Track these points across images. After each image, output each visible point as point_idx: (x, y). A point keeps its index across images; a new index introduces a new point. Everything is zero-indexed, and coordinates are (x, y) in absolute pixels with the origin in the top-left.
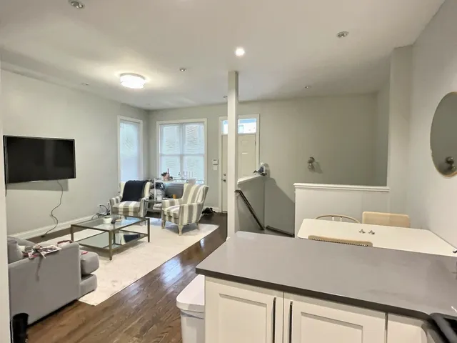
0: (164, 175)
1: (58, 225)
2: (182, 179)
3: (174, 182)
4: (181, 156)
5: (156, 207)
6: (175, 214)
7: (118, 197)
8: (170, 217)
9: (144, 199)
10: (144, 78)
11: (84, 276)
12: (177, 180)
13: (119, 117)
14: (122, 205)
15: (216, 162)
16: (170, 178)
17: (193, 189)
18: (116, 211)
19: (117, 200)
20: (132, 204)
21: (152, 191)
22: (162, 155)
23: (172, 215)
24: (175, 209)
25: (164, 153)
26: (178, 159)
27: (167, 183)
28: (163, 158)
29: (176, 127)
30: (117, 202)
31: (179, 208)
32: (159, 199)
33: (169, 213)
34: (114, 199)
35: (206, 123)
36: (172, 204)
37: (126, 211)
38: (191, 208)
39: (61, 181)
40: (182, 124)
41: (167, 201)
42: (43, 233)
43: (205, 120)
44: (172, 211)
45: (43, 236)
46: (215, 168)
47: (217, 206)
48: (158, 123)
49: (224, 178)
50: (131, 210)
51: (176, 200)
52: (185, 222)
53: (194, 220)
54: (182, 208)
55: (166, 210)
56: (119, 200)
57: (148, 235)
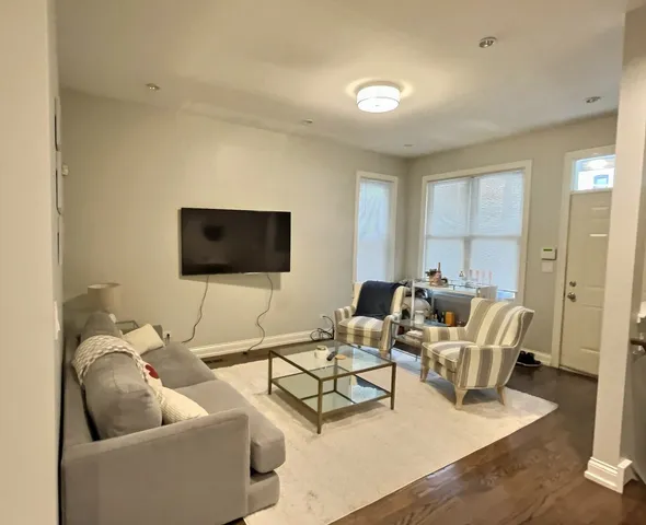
0: (432, 273)
1: (266, 339)
2: (467, 286)
3: (450, 289)
4: (468, 241)
5: (412, 336)
6: (448, 362)
7: (348, 308)
8: (438, 365)
9: (391, 317)
10: (399, 87)
11: (255, 473)
12: (456, 287)
13: (360, 174)
14: (353, 323)
15: (551, 255)
16: (443, 282)
17: (493, 310)
18: (343, 332)
19: (346, 312)
20: (371, 324)
21: (407, 300)
22: (429, 237)
23: (442, 361)
24: (449, 351)
25: (432, 233)
26: (461, 245)
27: (436, 291)
28: (430, 242)
29: (460, 185)
30: (347, 316)
31: (458, 350)
32: (419, 321)
33: (436, 357)
34: (341, 310)
35: (528, 171)
36: (444, 337)
37: (359, 335)
38: (486, 355)
39: (272, 275)
40: (472, 177)
41: (434, 330)
42: (245, 349)
43: (528, 164)
44: (444, 353)
45: (245, 353)
46: (547, 267)
47: (548, 350)
48: (425, 179)
49: (570, 290)
50: (367, 334)
51: (453, 330)
52: (472, 383)
53: (492, 382)
54: (465, 353)
55: (431, 347)
56: (351, 314)
57: (391, 395)
